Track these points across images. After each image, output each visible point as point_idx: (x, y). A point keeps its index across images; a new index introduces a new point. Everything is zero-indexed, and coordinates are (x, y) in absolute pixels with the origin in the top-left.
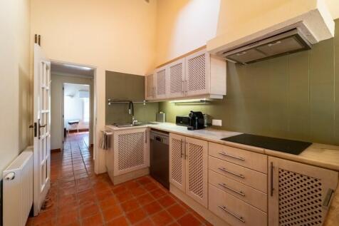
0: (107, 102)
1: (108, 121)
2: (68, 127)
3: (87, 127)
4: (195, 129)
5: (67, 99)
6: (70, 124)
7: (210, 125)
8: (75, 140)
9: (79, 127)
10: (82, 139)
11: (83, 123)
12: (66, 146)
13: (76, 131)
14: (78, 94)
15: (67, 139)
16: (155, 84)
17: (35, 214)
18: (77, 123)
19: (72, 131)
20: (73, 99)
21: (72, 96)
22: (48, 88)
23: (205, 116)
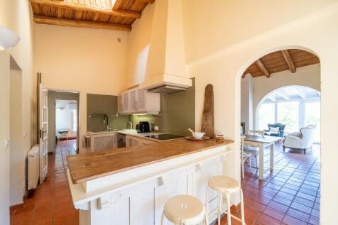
0: (88, 115)
1: (88, 129)
2: (59, 136)
3: (75, 135)
4: (142, 132)
5: (58, 111)
6: (60, 133)
7: (153, 130)
8: (65, 146)
9: (68, 135)
10: (71, 145)
11: (72, 133)
12: (58, 150)
13: (65, 139)
14: (68, 106)
15: (58, 146)
16: (123, 102)
17: (41, 183)
18: (67, 132)
19: (62, 139)
20: (63, 111)
21: (62, 108)
22: (47, 108)
23: (150, 125)
